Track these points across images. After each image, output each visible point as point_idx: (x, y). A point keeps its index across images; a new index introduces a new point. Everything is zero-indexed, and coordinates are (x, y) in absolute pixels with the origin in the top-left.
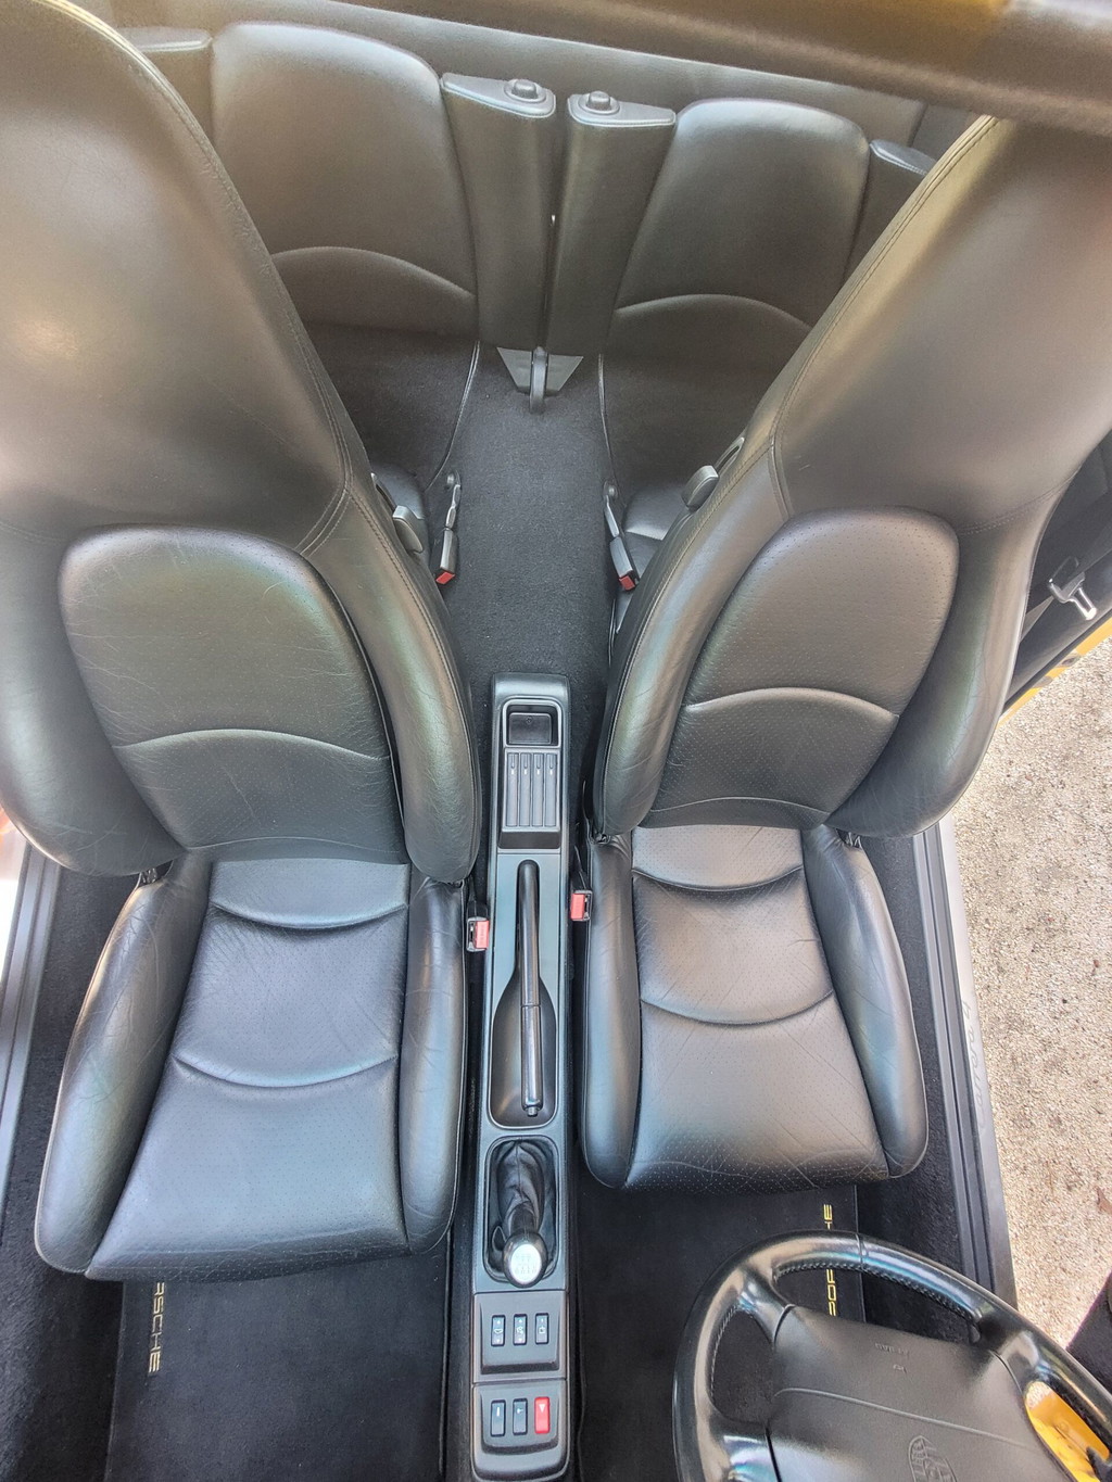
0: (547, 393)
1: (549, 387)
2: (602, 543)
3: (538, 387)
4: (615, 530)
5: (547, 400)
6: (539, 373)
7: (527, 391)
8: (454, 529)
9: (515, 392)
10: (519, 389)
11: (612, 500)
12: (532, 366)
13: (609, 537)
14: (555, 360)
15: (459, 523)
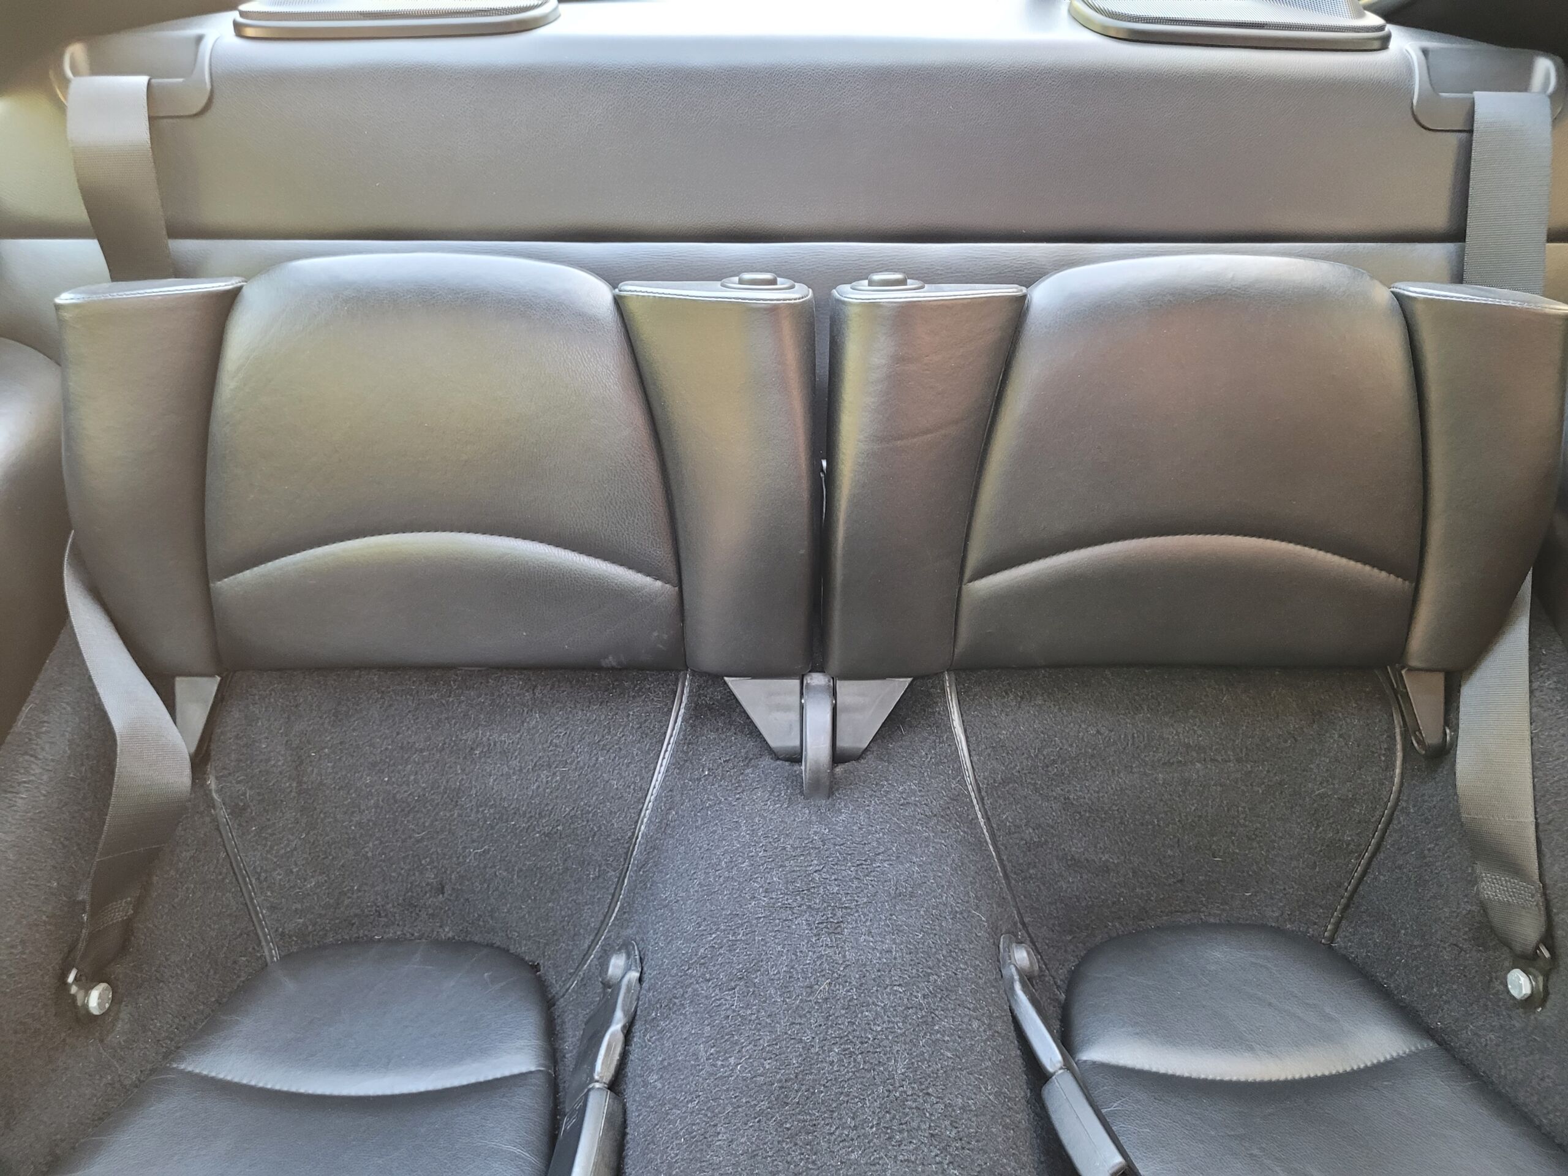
0: (838, 757)
1: (844, 743)
2: (1019, 1091)
3: (817, 749)
4: (1049, 1053)
5: (839, 769)
6: (818, 716)
7: (795, 757)
8: (615, 1085)
9: (766, 761)
10: (775, 755)
11: (1029, 980)
12: (802, 707)
13: (1037, 1075)
14: (850, 691)
15: (630, 1070)
